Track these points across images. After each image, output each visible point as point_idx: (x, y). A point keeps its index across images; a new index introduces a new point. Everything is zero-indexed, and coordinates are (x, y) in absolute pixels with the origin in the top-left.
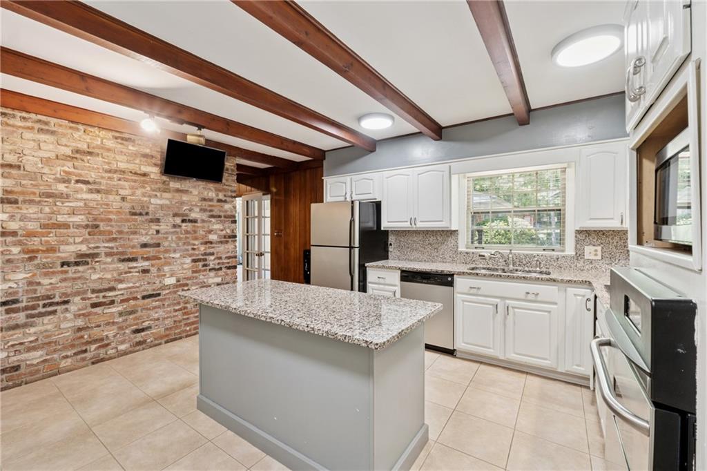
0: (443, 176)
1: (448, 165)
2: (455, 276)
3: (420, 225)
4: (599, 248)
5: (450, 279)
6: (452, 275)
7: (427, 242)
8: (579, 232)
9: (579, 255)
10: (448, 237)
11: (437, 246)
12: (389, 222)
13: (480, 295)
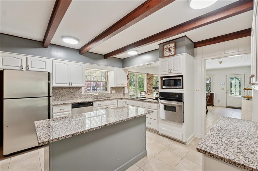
0: (83, 68)
1: (85, 64)
2: (93, 102)
3: (74, 85)
4: (114, 91)
5: (92, 103)
6: (92, 102)
7: (70, 92)
8: (111, 87)
9: (111, 93)
10: (79, 89)
11: (74, 93)
12: (56, 84)
13: (102, 106)
